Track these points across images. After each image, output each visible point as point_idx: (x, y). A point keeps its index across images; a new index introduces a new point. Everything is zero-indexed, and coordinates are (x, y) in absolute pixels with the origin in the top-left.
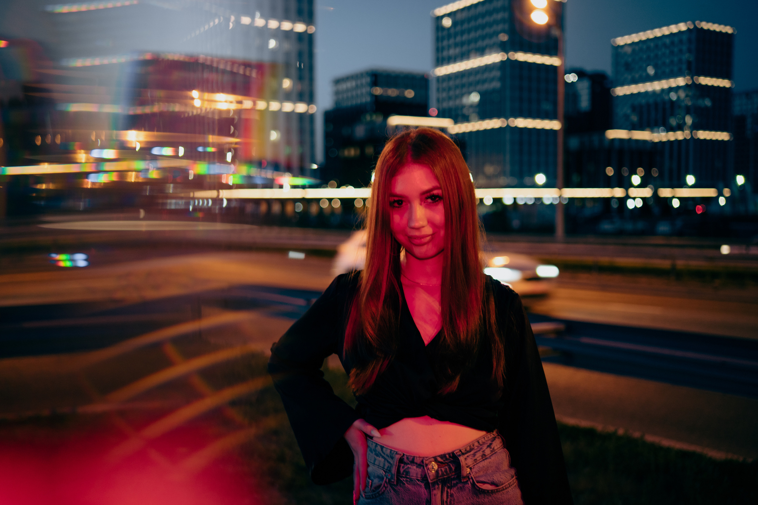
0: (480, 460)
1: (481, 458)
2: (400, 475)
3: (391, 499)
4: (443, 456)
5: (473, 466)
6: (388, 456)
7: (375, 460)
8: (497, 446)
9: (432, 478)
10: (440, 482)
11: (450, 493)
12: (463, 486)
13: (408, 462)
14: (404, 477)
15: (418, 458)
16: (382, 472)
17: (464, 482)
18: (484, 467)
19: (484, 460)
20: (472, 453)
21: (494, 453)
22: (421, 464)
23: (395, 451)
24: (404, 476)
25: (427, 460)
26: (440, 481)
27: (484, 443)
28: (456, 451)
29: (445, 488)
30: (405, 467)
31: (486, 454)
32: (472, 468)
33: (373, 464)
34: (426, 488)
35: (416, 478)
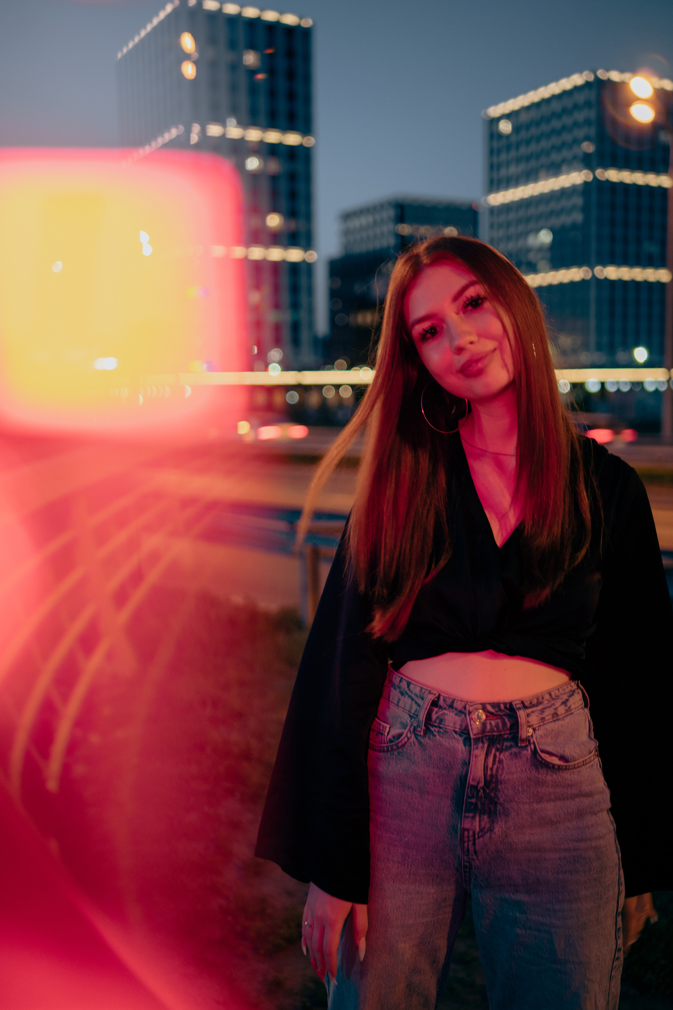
0: (549, 721)
1: (551, 717)
2: (431, 723)
3: (414, 754)
4: (496, 705)
5: (539, 726)
6: (417, 696)
7: (398, 699)
8: (575, 704)
9: (475, 731)
10: (486, 740)
11: (499, 758)
12: (520, 753)
13: (445, 706)
14: (436, 727)
16: (406, 717)
17: (521, 747)
18: (553, 730)
19: (554, 721)
20: (540, 707)
21: (569, 713)
22: (463, 710)
23: (427, 690)
24: (436, 724)
25: (472, 706)
26: (487, 738)
27: (557, 697)
28: (516, 702)
29: (492, 750)
30: (439, 712)
31: (559, 713)
32: (537, 729)
33: (396, 706)
34: (465, 745)
35: (452, 729)
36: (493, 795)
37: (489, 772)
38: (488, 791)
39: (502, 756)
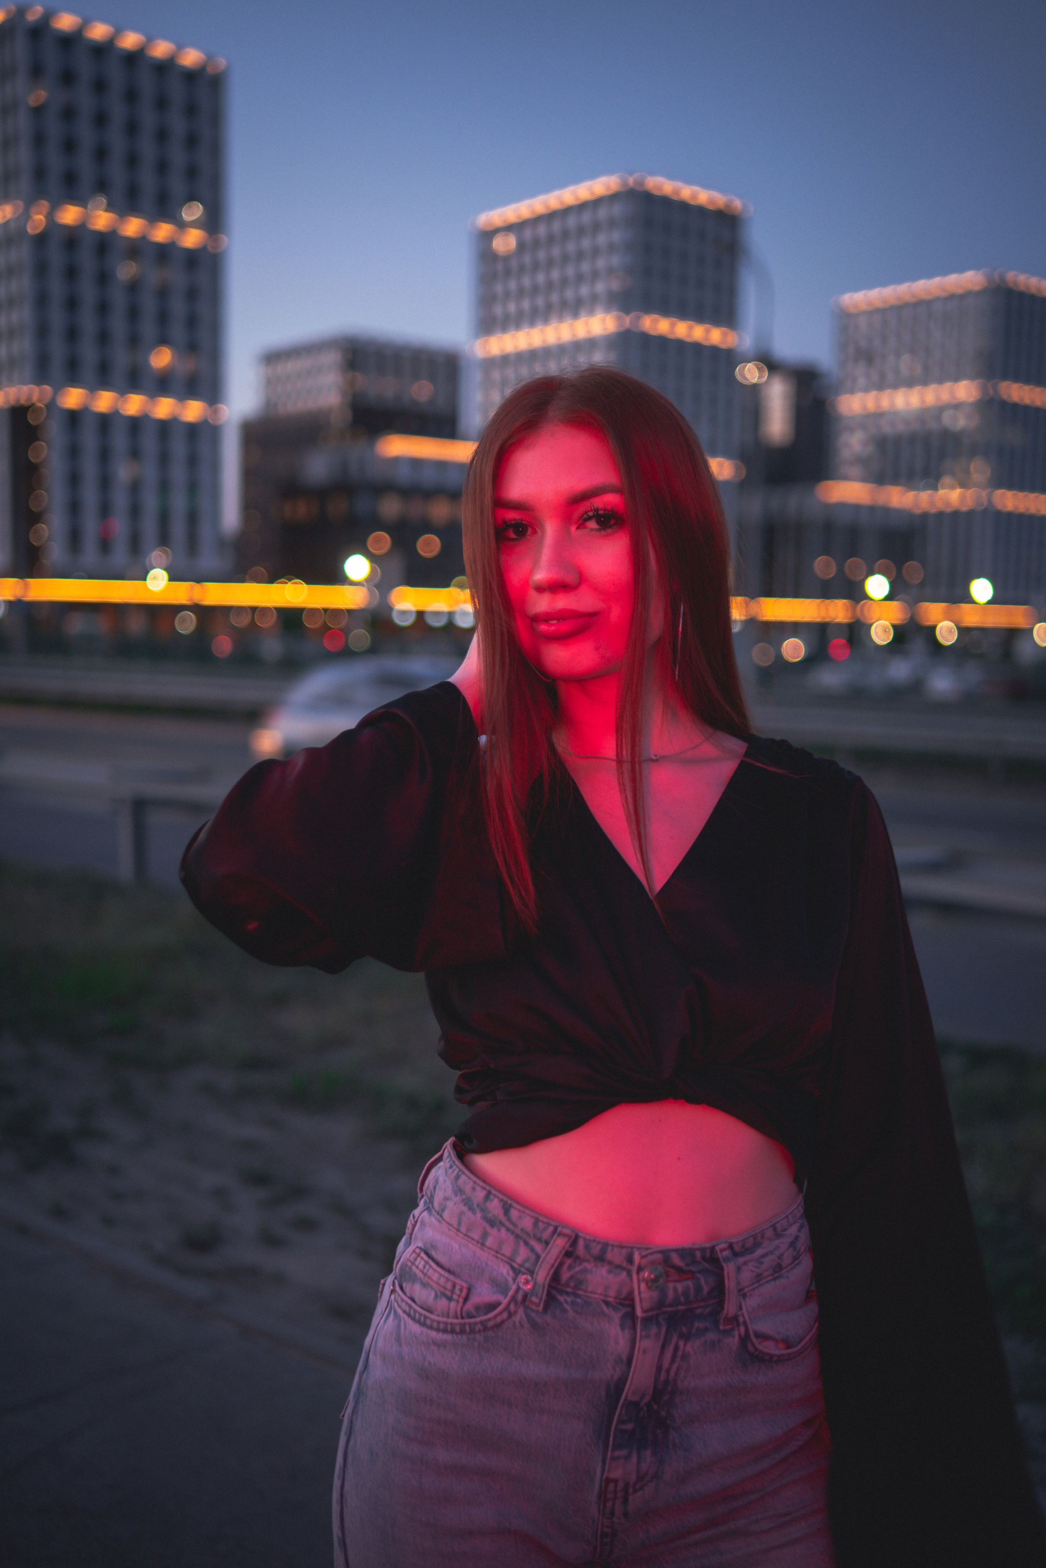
1: (771, 1271)
2: (559, 1287)
4: (686, 1253)
6: (529, 1234)
7: (485, 1235)
9: (645, 1304)
10: (664, 1319)
11: (684, 1350)
12: (721, 1341)
13: (589, 1255)
14: (568, 1294)
15: (616, 1249)
16: (504, 1271)
17: (725, 1331)
20: (757, 1253)
21: (797, 1262)
22: (626, 1263)
23: (549, 1224)
24: (569, 1290)
26: (667, 1316)
27: (784, 1232)
29: (672, 1337)
30: (576, 1267)
32: (749, 1293)
33: (479, 1245)
34: (622, 1327)
35: (601, 1297)
36: (663, 1413)
37: (663, 1377)
38: (655, 1407)
39: (688, 1348)
